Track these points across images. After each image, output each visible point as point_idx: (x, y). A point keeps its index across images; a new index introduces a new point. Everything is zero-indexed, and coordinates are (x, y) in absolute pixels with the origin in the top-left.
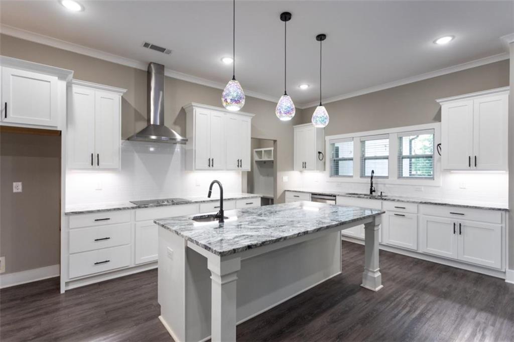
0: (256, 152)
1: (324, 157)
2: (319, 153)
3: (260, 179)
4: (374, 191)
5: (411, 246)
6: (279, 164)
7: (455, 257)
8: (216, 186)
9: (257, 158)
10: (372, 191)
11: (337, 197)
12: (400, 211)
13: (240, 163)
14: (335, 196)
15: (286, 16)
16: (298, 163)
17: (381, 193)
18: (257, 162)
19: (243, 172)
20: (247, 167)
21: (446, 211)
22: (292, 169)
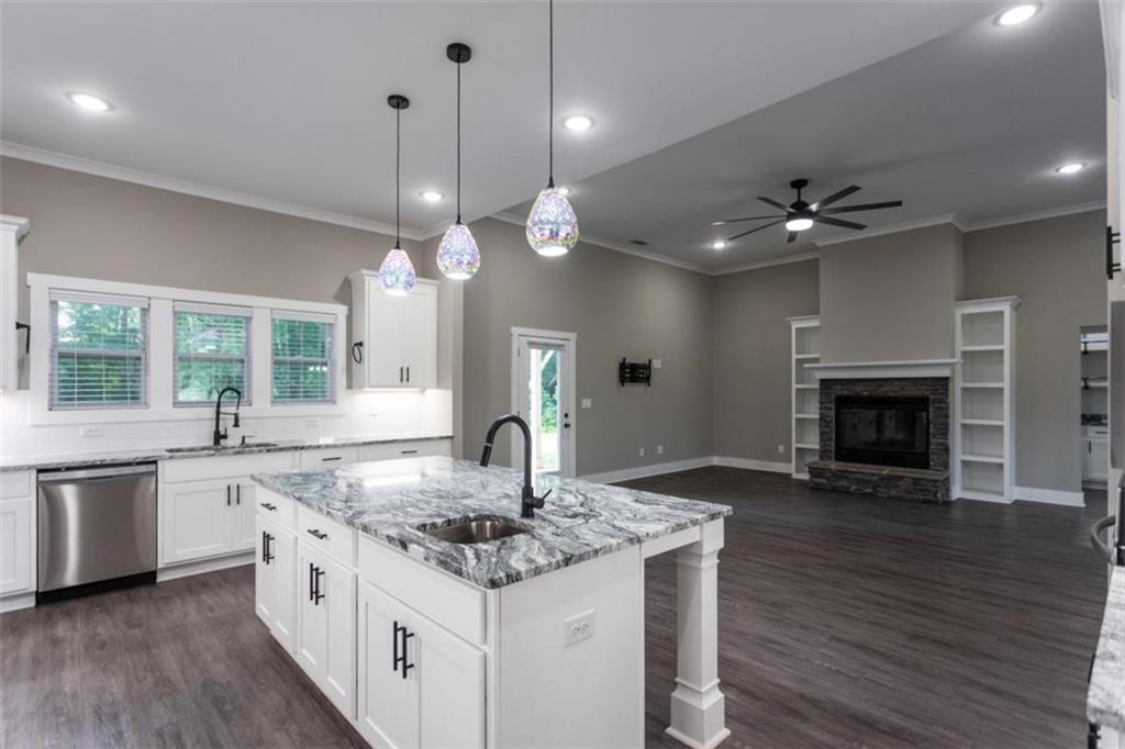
4: (225, 437)
11: (159, 463)
14: (155, 462)
15: (459, 52)
17: (244, 438)
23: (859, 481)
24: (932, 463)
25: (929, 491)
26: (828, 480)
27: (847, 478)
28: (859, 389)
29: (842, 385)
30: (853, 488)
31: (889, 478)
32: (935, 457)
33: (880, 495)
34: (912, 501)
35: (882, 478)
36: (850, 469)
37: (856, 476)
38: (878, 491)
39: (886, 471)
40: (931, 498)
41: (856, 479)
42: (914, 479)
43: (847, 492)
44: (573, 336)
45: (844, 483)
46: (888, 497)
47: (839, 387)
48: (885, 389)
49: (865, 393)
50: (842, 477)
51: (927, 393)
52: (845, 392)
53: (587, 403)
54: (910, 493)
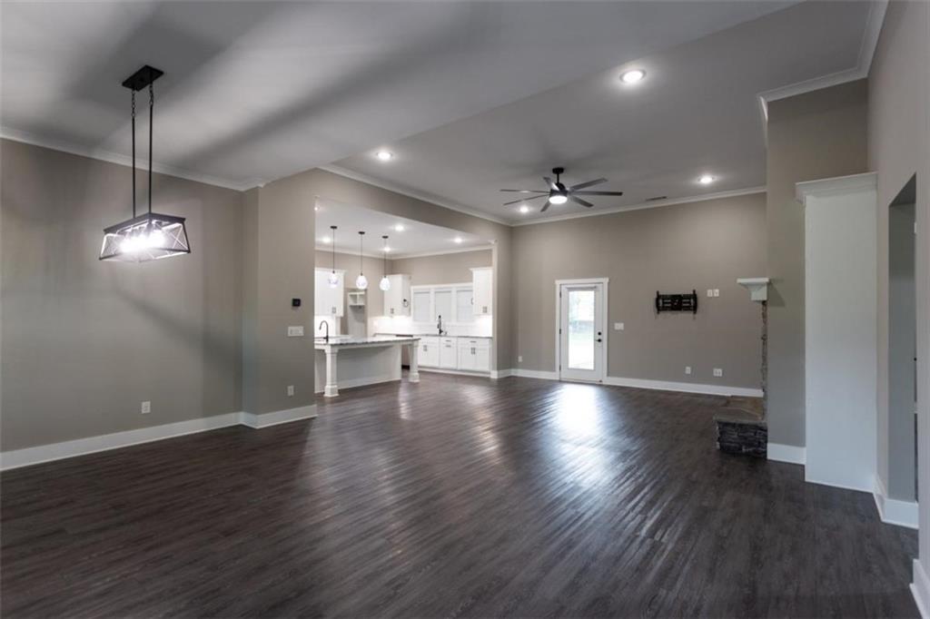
0: (351, 296)
1: (409, 304)
2: (405, 300)
3: (353, 324)
5: (452, 365)
6: (370, 309)
7: (471, 368)
8: (324, 325)
9: (351, 302)
10: (441, 331)
12: (449, 343)
13: (334, 310)
16: (387, 309)
18: (352, 307)
19: (337, 318)
20: (340, 313)
21: (469, 340)
22: (383, 314)
44: (606, 280)
53: (619, 326)
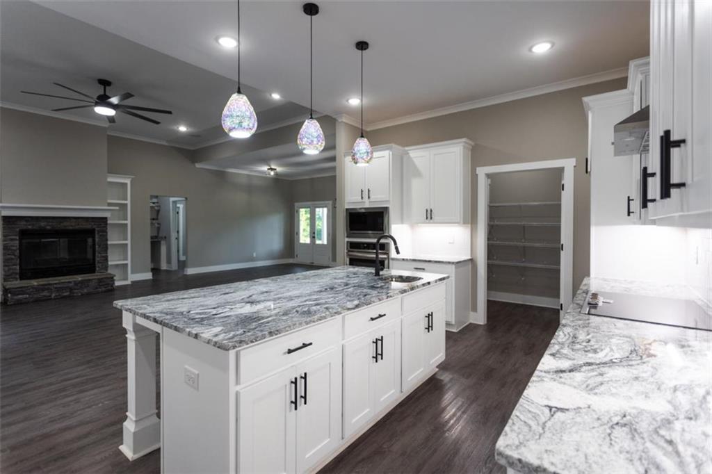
23: (58, 290)
24: (97, 269)
25: (108, 284)
26: (29, 294)
27: (48, 289)
28: (42, 224)
29: (26, 221)
30: (53, 295)
31: (81, 282)
32: (100, 265)
33: (75, 295)
34: (98, 293)
35: (76, 283)
36: (51, 282)
37: (55, 286)
38: (74, 293)
39: (79, 278)
40: (109, 288)
41: (56, 288)
42: (98, 279)
43: (48, 299)
45: (46, 293)
46: (82, 295)
47: (24, 223)
48: (65, 224)
49: (48, 227)
50: (43, 290)
51: (95, 226)
52: (30, 227)
54: (97, 288)
